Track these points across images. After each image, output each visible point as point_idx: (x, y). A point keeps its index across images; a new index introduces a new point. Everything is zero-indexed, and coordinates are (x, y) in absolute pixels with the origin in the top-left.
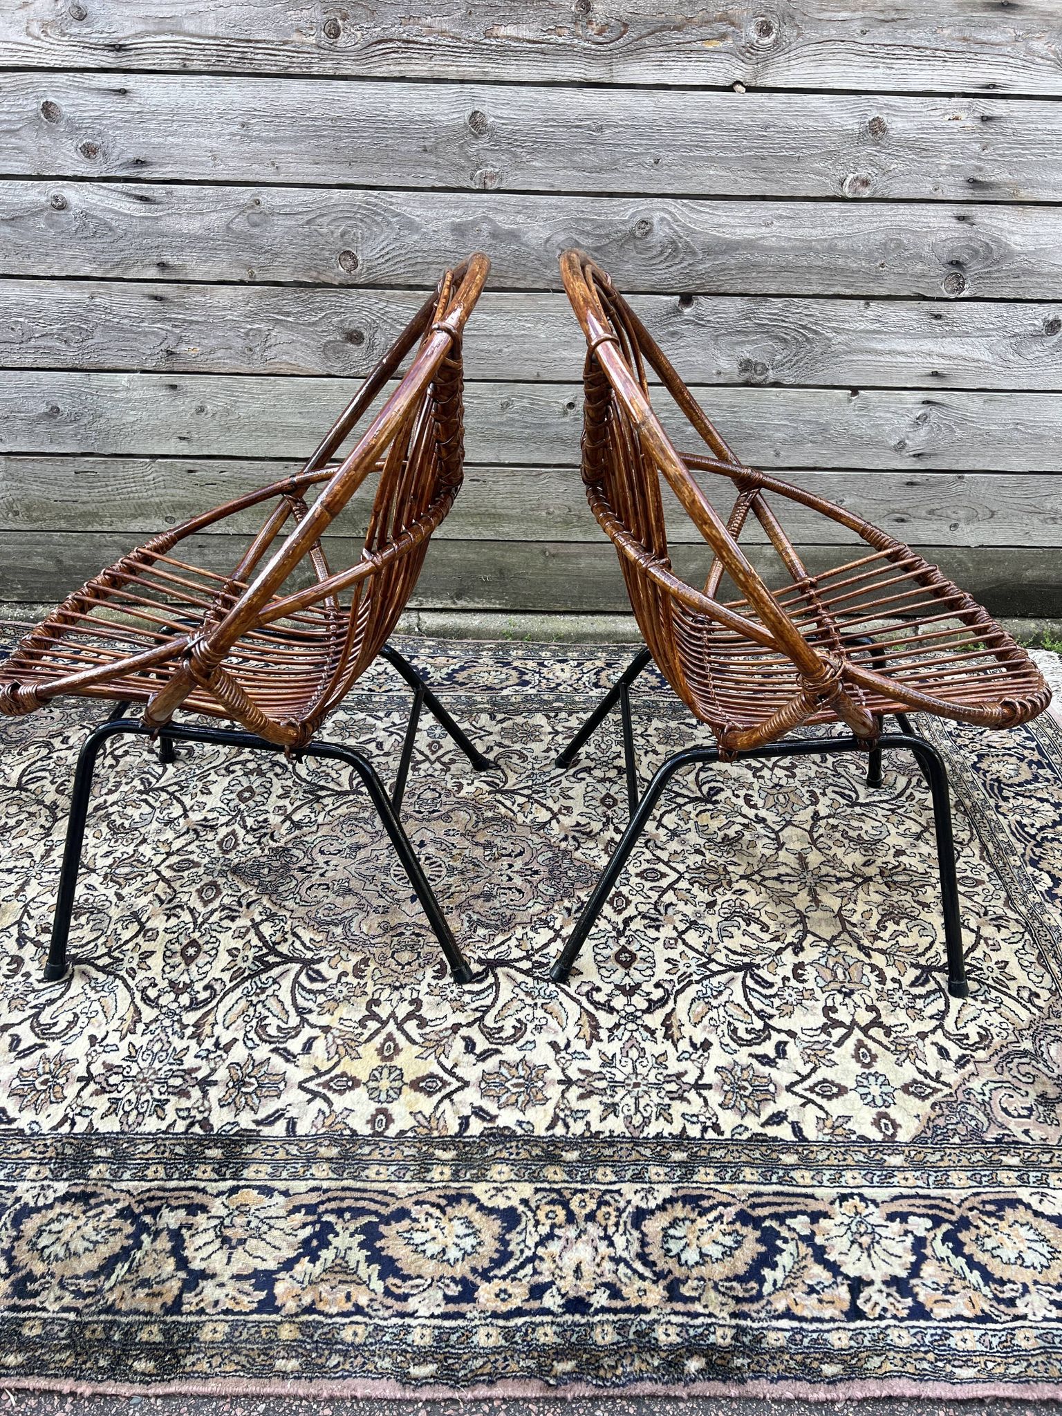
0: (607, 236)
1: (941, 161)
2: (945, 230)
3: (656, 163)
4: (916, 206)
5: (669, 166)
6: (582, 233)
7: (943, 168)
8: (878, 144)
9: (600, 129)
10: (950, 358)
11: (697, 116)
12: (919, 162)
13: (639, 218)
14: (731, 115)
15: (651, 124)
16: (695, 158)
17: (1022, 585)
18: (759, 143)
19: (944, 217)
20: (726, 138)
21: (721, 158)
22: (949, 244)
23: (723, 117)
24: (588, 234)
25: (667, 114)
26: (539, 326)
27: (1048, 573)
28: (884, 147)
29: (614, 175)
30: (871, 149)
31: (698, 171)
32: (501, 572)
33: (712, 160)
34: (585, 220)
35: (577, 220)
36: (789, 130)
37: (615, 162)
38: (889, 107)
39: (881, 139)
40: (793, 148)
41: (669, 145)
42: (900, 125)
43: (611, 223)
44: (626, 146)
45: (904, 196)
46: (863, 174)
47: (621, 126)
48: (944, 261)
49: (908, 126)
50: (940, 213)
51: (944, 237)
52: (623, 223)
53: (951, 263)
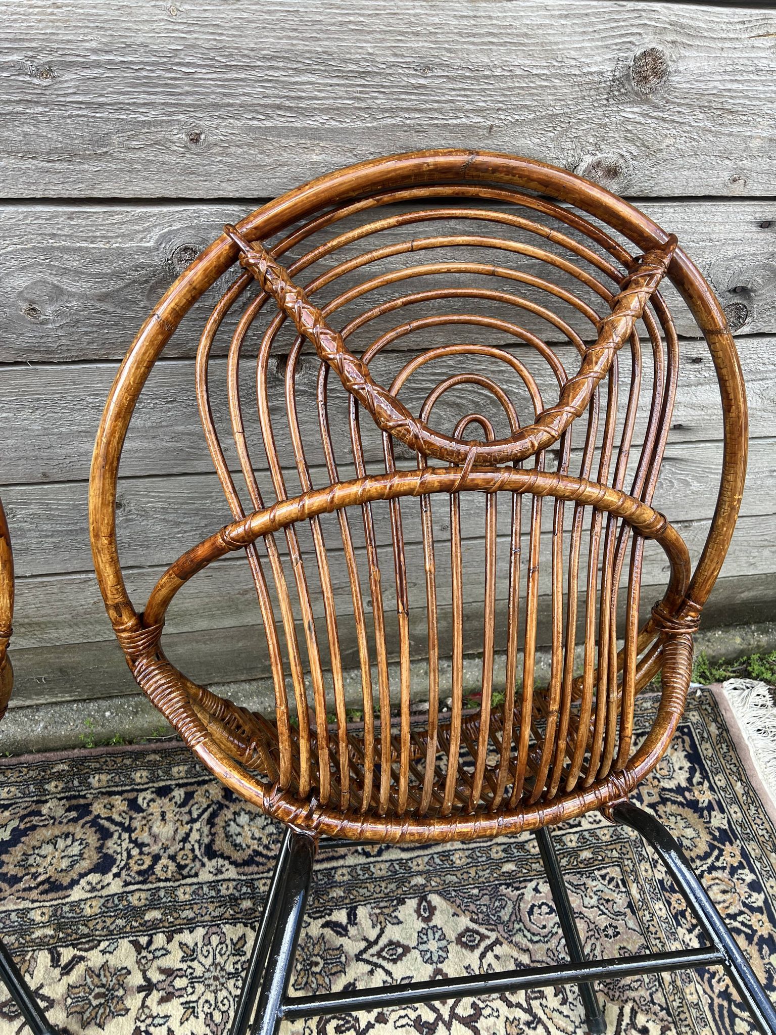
0: (118, 275)
1: (756, 132)
2: (735, 242)
3: (195, 140)
4: (695, 207)
5: (225, 146)
6: (65, 271)
7: (755, 144)
8: (647, 101)
9: (47, 71)
10: (702, 408)
11: (271, 42)
12: (716, 134)
13: (177, 242)
14: (349, 42)
15: (170, 61)
16: (279, 132)
17: (734, 604)
18: (412, 100)
19: (738, 224)
20: (341, 92)
21: (332, 130)
22: (737, 264)
23: (332, 46)
24: (78, 273)
25: (202, 38)
26: (24, 414)
27: (765, 592)
28: (656, 107)
29: (105, 166)
30: (631, 111)
31: (286, 157)
32: (61, 670)
33: (314, 134)
34: (65, 250)
35: (47, 251)
36: (475, 74)
37: (102, 140)
38: (678, 27)
39: (653, 91)
40: (478, 111)
41: (217, 106)
42: (692, 65)
43: (120, 254)
44: (119, 107)
45: (678, 193)
46: (609, 156)
47: (97, 64)
48: (723, 288)
49: (707, 67)
50: (733, 217)
51: (731, 254)
52: (146, 252)
53: (734, 291)
